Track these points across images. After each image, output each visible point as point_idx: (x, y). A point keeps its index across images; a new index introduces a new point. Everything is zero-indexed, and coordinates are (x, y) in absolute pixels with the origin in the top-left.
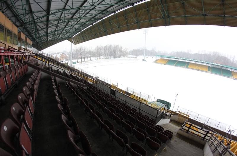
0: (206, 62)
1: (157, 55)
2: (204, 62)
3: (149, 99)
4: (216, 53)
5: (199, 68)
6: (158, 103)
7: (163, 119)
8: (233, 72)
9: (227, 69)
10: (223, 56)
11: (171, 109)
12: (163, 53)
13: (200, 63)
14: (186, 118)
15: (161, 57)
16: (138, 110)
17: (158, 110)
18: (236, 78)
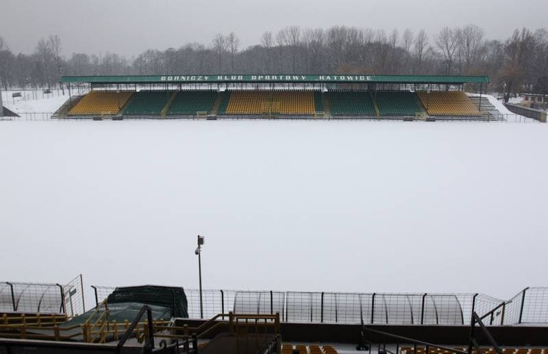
0: (304, 78)
2: (296, 78)
3: (68, 306)
4: (343, 31)
5: (277, 106)
6: (111, 308)
8: (424, 93)
9: (396, 88)
10: (373, 40)
11: (193, 313)
13: (279, 87)
14: (271, 329)
15: (94, 84)
17: (120, 346)
18: (448, 112)
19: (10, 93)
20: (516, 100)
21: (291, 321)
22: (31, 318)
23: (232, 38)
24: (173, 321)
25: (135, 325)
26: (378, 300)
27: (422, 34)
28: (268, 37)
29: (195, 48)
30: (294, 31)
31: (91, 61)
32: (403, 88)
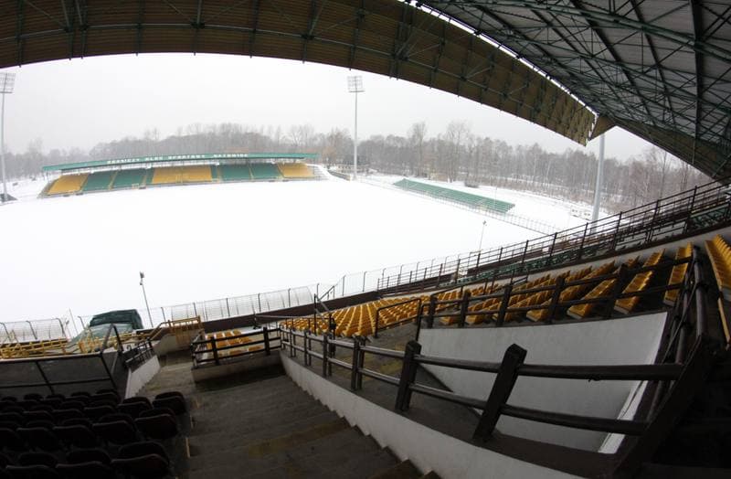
0: (203, 156)
1: (47, 168)
2: (198, 157)
3: (66, 332)
4: (230, 125)
5: (186, 177)
6: (93, 329)
7: (133, 371)
8: (281, 164)
9: (263, 161)
10: (249, 131)
12: (68, 155)
13: (187, 164)
14: (196, 327)
15: (64, 170)
16: (44, 393)
17: (101, 353)
18: (292, 176)
19: (11, 183)
20: (334, 168)
21: (210, 320)
22: (47, 344)
23: (155, 132)
24: (134, 332)
25: (107, 340)
26: (262, 298)
27: (279, 128)
28: (180, 130)
29: (130, 139)
30: (197, 126)
31: (62, 154)
32: (268, 161)
